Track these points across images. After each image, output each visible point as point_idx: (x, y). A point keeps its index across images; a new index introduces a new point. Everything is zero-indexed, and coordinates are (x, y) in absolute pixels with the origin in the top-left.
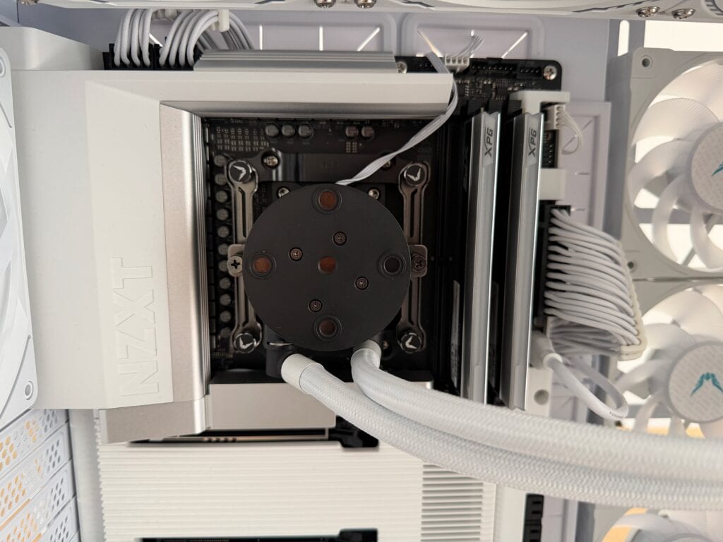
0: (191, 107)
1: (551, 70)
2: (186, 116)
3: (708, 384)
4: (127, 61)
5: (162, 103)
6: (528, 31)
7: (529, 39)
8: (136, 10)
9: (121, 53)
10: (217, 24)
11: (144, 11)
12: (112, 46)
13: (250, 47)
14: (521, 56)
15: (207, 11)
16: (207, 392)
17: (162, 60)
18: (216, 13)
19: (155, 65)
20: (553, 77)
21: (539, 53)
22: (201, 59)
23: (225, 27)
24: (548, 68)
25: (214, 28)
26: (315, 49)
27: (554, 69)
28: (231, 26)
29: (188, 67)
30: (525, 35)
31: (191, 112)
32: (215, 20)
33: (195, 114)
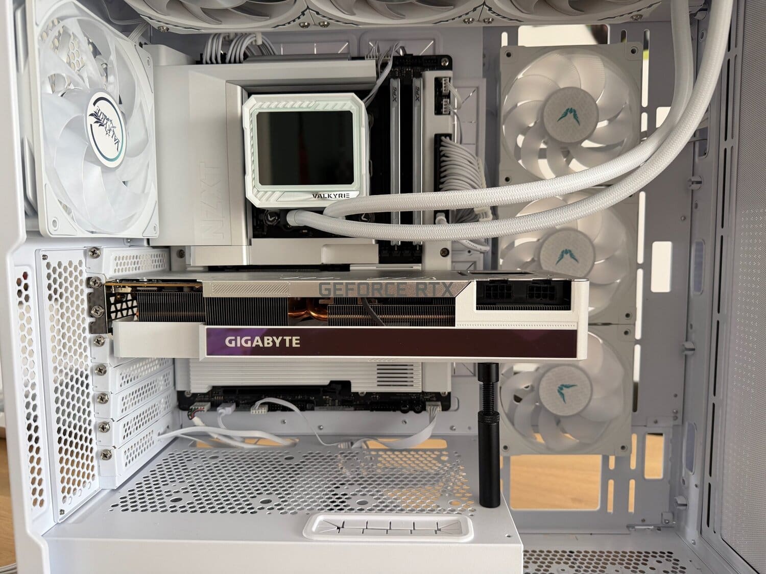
0: (243, 83)
1: (445, 60)
2: (239, 88)
3: (567, 256)
4: (209, 62)
5: (227, 81)
6: (434, 40)
7: (434, 44)
8: (216, 34)
9: (206, 57)
10: (256, 41)
11: (220, 34)
12: (201, 55)
13: (274, 54)
14: (431, 53)
15: (250, 34)
16: (250, 244)
17: (228, 59)
18: (255, 35)
19: (223, 61)
20: (447, 64)
21: (441, 51)
22: (247, 59)
23: (260, 42)
24: (443, 59)
25: (254, 43)
26: (312, 53)
27: (447, 59)
28: (263, 42)
29: (240, 62)
30: (433, 42)
31: (241, 86)
32: (254, 39)
33: (244, 89)
